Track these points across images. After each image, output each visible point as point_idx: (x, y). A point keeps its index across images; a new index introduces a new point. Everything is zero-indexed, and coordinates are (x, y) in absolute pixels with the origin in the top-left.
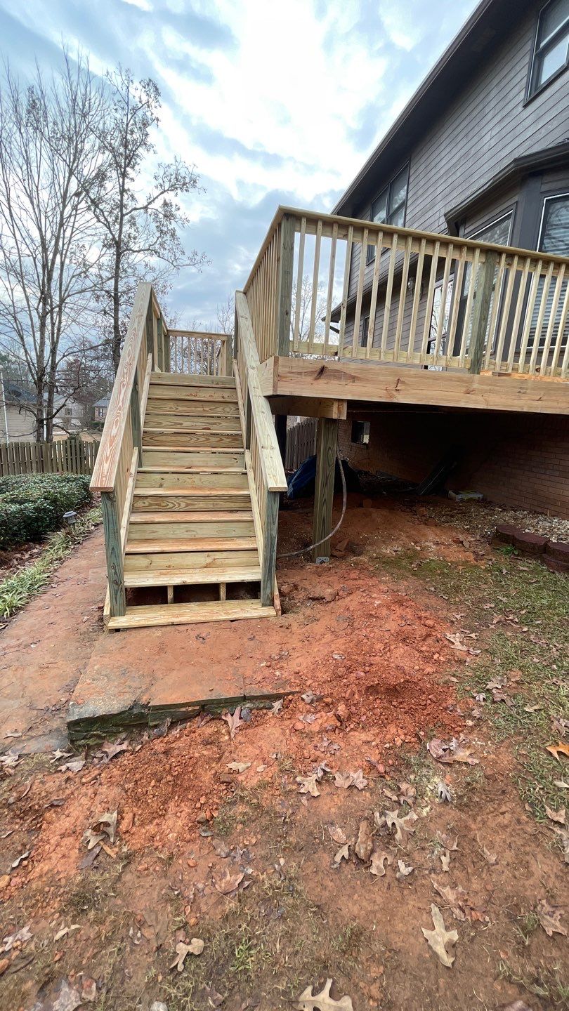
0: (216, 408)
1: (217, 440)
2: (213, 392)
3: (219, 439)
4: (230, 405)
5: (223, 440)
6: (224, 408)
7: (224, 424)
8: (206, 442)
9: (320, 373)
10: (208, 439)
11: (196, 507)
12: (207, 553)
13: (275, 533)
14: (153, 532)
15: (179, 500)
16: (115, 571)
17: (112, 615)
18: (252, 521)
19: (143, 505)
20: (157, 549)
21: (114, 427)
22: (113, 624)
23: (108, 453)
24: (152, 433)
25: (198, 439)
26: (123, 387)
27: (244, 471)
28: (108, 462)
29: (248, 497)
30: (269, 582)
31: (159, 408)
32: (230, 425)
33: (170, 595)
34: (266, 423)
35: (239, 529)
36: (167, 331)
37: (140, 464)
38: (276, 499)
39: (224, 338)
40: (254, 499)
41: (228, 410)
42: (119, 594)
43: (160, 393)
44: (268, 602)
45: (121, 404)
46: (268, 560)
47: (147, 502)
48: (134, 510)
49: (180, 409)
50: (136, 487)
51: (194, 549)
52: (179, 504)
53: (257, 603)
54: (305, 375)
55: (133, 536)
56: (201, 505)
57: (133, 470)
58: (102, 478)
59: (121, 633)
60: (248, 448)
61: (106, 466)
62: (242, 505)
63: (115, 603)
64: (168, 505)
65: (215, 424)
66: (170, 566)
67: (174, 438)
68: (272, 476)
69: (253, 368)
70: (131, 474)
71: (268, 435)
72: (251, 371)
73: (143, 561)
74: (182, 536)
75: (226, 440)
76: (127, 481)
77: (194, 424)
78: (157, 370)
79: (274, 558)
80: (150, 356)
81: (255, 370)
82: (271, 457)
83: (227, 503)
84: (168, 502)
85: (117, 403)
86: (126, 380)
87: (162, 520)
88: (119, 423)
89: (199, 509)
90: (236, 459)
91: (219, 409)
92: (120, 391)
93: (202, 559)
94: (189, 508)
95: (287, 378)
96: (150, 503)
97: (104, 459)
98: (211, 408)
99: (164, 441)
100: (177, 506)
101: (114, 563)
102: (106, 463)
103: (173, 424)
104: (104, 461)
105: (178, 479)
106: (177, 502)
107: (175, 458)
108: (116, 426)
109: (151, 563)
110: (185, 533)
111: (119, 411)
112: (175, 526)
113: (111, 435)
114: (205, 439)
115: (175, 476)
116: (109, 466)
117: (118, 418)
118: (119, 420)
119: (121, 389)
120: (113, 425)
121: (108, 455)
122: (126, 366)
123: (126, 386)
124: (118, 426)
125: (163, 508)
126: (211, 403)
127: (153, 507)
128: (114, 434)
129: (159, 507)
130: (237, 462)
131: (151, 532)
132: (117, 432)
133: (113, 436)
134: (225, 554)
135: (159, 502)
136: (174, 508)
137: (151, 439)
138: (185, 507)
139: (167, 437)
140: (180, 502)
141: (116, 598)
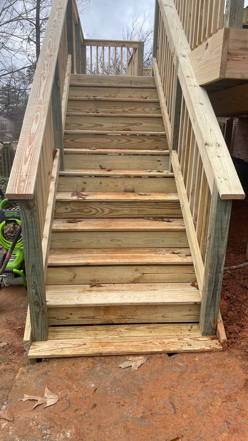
0: (136, 109)
1: (138, 141)
2: (132, 93)
3: (141, 140)
4: (150, 105)
6: (144, 108)
7: (145, 124)
8: (127, 143)
10: (130, 141)
11: (120, 213)
12: (135, 267)
14: (76, 241)
15: (103, 206)
16: (36, 291)
17: (34, 339)
19: (66, 211)
20: (82, 261)
21: (34, 123)
22: (34, 352)
23: (27, 153)
24: (73, 134)
26: (44, 79)
28: (27, 163)
30: (212, 308)
31: (79, 110)
32: (150, 125)
35: (168, 240)
36: (84, 40)
37: (62, 167)
38: (228, 209)
40: (186, 205)
41: (148, 109)
42: (40, 317)
43: (80, 94)
44: (210, 331)
45: (41, 97)
46: (212, 283)
48: (56, 217)
49: (100, 110)
50: (58, 191)
51: (122, 261)
52: (103, 210)
53: (195, 331)
55: (56, 245)
56: (126, 211)
57: (54, 173)
58: (19, 184)
60: (175, 147)
61: (25, 168)
62: (169, 211)
63: (36, 327)
64: (91, 211)
65: (135, 124)
67: (94, 140)
70: (52, 178)
73: (66, 275)
74: (107, 246)
75: (148, 141)
76: (49, 186)
77: (114, 125)
78: (76, 71)
81: (187, 58)
82: (219, 157)
83: (153, 209)
84: (92, 208)
85: (37, 96)
86: (46, 72)
87: (86, 228)
88: (39, 119)
89: (123, 216)
90: (159, 161)
91: (139, 110)
92: (41, 84)
93: (130, 273)
94: (112, 214)
95: (239, 56)
96: (72, 209)
97: (22, 161)
98: (132, 108)
99: (85, 143)
100: (100, 212)
101: (34, 283)
102: (25, 164)
103: (93, 125)
104: (22, 163)
105: (101, 183)
106: (101, 208)
107: (97, 160)
108: (36, 122)
109: (74, 277)
110: (110, 242)
111: (39, 106)
112: (99, 235)
113: (30, 132)
114: (126, 141)
115: (98, 180)
116: (28, 168)
117: (38, 113)
118: (40, 115)
119: (41, 82)
120: (33, 121)
121: (27, 155)
122: (46, 58)
123: (46, 79)
124: (38, 122)
125: (86, 214)
126: (131, 103)
127: (76, 213)
128: (34, 131)
129: (82, 213)
130: (161, 164)
131: (74, 240)
132: (37, 129)
133: (33, 133)
134: (155, 269)
135: (81, 208)
136: (98, 214)
137: (72, 141)
138: (109, 214)
139: (88, 138)
140: (104, 208)
141: (37, 321)
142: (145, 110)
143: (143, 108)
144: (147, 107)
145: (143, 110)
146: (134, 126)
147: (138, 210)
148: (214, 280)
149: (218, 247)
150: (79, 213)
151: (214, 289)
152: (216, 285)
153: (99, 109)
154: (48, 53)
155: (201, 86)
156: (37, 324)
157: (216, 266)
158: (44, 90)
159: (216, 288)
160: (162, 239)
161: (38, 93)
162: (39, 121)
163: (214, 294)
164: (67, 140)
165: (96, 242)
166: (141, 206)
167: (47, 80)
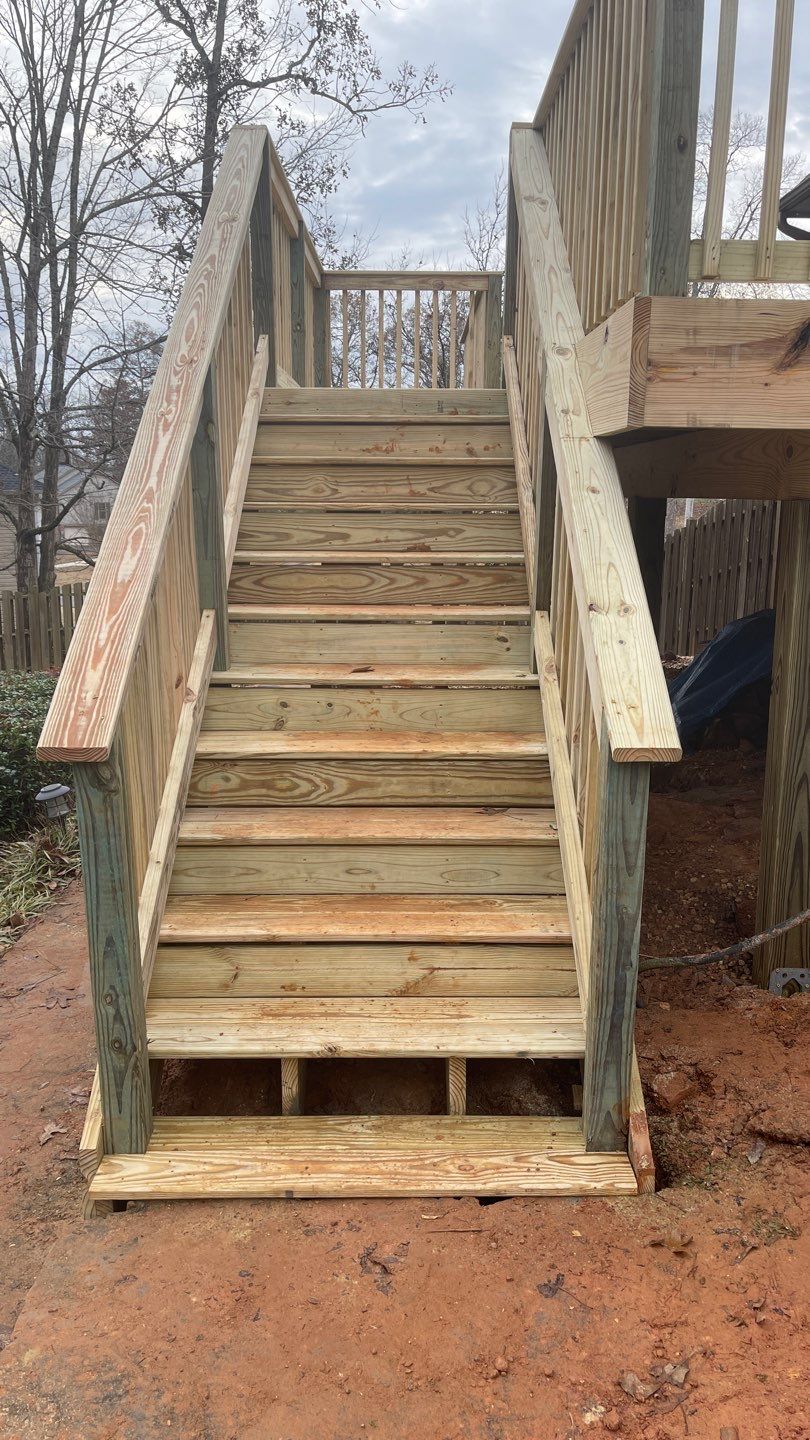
0: (448, 485)
1: (448, 582)
2: (441, 438)
3: (454, 579)
4: (491, 475)
5: (466, 581)
6: (472, 484)
7: (470, 532)
8: (415, 589)
9: (795, 346)
10: (423, 581)
11: (379, 792)
12: (408, 950)
13: (633, 904)
14: (248, 872)
15: (330, 772)
16: (118, 1011)
17: (108, 1147)
18: (555, 845)
19: (223, 785)
20: (255, 931)
21: (129, 551)
22: (106, 1183)
23: (103, 636)
24: (261, 566)
25: (393, 581)
26: (166, 429)
27: (531, 677)
28: (101, 666)
29: (540, 766)
30: (612, 1070)
31: (284, 492)
32: (486, 533)
33: (290, 1087)
34: (604, 526)
35: (512, 871)
36: (323, 275)
37: (220, 658)
38: (640, 789)
39: (480, 285)
40: (562, 771)
41: (483, 488)
42: (128, 1083)
43: (289, 447)
44: (609, 1137)
45: (153, 482)
46: (608, 997)
47: (235, 776)
48: (192, 802)
49: (344, 491)
50: (203, 728)
51: (368, 933)
52: (329, 783)
53: (569, 1136)
54: (742, 357)
55: (189, 883)
56: (395, 786)
57: (195, 681)
58: (75, 719)
59: (129, 1215)
60: (543, 604)
61: (93, 677)
62: (523, 787)
63: (115, 1112)
64: (297, 786)
65: (443, 532)
66: (292, 987)
67: (321, 580)
68: (624, 709)
69: (562, 352)
70: (189, 692)
71: (611, 564)
72: (554, 362)
73: (210, 969)
74: (335, 887)
75: (476, 582)
76: (174, 715)
77: (382, 536)
78: (285, 380)
79: (631, 986)
80: (263, 343)
81: (569, 355)
82: (621, 642)
83: (474, 781)
84: (297, 777)
85: (142, 479)
86: (174, 409)
87: (274, 835)
88: (142, 541)
89: (387, 801)
90: (505, 640)
91: (458, 488)
92: (156, 443)
93: (393, 968)
94: (358, 796)
95: (680, 370)
96: (244, 781)
97: (89, 657)
98: (434, 484)
99: (295, 590)
100: (322, 790)
101: (112, 987)
102: (94, 667)
103: (321, 536)
104: (87, 663)
105: (330, 705)
106: (324, 776)
107: (323, 640)
108: (134, 550)
109: (236, 976)
110: (344, 877)
111: (145, 504)
112: (313, 856)
113: (116, 580)
114: (412, 581)
115: (322, 696)
116: (102, 679)
117: (142, 525)
118: (144, 531)
119: (157, 436)
120: (125, 548)
121: (102, 643)
122: (178, 369)
123: (172, 428)
124: (139, 551)
125: (282, 795)
126: (433, 471)
127: (253, 792)
128: (126, 575)
129: (271, 793)
130: (508, 649)
131: (241, 871)
132: (135, 571)
133: (123, 582)
134: (465, 955)
135: (269, 777)
136: (313, 796)
137: (258, 583)
138: (346, 794)
139: (304, 576)
140: (333, 778)
141: (119, 1095)
142: (475, 488)
143: (468, 483)
144: (481, 480)
145: (469, 488)
146: (440, 538)
147: (433, 784)
148: (612, 989)
149: (619, 892)
150: (264, 791)
151: (613, 1015)
152: (618, 1004)
153: (340, 489)
154: (183, 356)
155: (600, 438)
156: (120, 1103)
157: (615, 948)
158: (164, 460)
159: (620, 1011)
160: (495, 868)
161: (145, 468)
162: (141, 547)
163: (615, 1028)
164: (245, 580)
165: (305, 875)
166: (440, 773)
167: (174, 431)
